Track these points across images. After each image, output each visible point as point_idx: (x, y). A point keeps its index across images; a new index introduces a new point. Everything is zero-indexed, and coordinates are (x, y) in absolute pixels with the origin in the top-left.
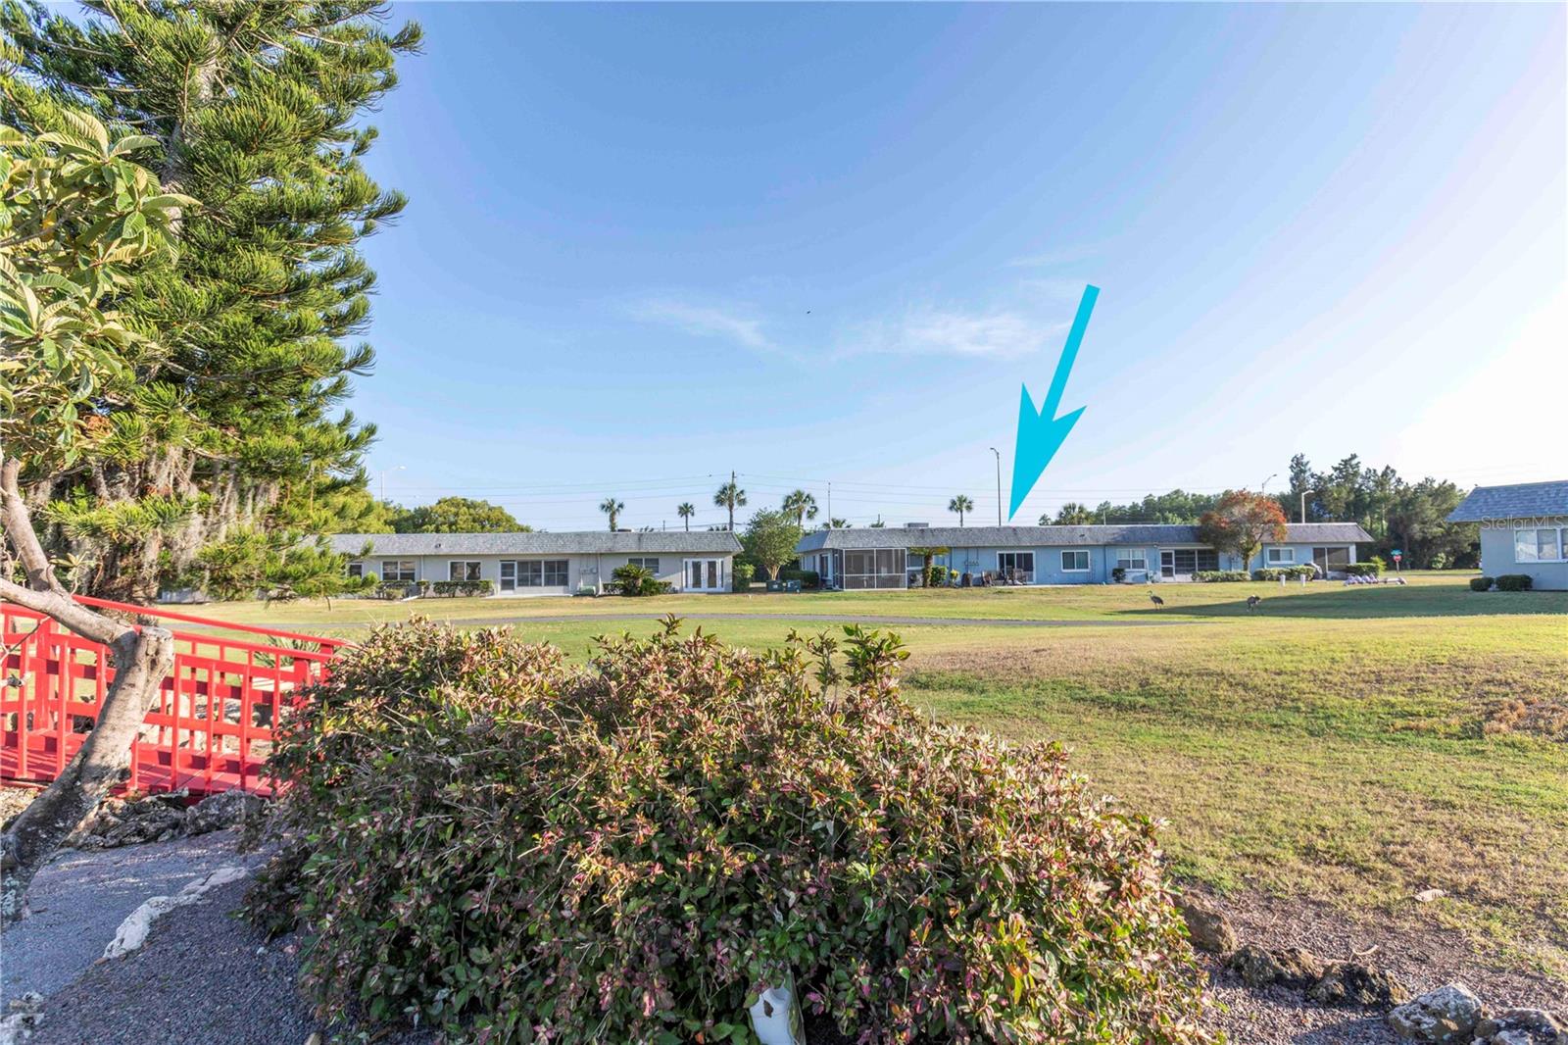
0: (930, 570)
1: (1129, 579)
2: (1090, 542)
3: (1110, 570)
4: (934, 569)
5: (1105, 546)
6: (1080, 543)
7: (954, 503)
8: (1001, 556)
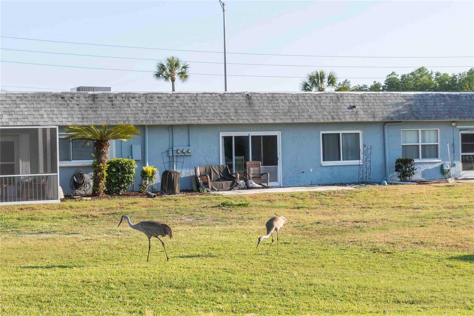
0: (105, 167)
1: (417, 176)
2: (363, 117)
3: (391, 161)
4: (112, 164)
5: (385, 123)
6: (348, 119)
7: (162, 68)
8: (228, 140)
